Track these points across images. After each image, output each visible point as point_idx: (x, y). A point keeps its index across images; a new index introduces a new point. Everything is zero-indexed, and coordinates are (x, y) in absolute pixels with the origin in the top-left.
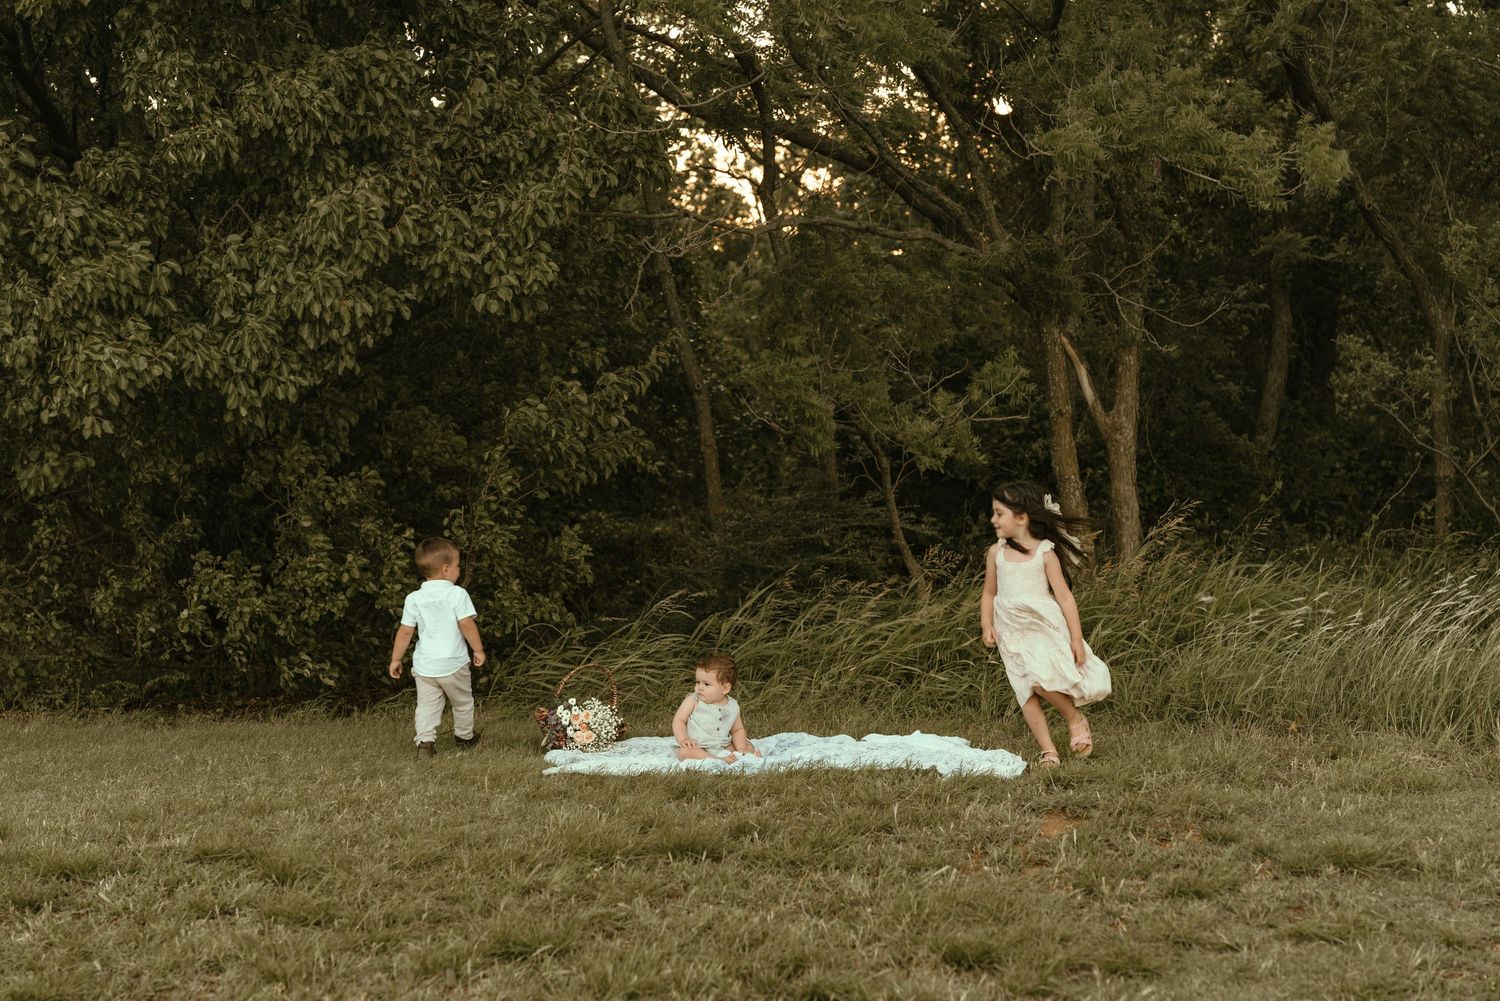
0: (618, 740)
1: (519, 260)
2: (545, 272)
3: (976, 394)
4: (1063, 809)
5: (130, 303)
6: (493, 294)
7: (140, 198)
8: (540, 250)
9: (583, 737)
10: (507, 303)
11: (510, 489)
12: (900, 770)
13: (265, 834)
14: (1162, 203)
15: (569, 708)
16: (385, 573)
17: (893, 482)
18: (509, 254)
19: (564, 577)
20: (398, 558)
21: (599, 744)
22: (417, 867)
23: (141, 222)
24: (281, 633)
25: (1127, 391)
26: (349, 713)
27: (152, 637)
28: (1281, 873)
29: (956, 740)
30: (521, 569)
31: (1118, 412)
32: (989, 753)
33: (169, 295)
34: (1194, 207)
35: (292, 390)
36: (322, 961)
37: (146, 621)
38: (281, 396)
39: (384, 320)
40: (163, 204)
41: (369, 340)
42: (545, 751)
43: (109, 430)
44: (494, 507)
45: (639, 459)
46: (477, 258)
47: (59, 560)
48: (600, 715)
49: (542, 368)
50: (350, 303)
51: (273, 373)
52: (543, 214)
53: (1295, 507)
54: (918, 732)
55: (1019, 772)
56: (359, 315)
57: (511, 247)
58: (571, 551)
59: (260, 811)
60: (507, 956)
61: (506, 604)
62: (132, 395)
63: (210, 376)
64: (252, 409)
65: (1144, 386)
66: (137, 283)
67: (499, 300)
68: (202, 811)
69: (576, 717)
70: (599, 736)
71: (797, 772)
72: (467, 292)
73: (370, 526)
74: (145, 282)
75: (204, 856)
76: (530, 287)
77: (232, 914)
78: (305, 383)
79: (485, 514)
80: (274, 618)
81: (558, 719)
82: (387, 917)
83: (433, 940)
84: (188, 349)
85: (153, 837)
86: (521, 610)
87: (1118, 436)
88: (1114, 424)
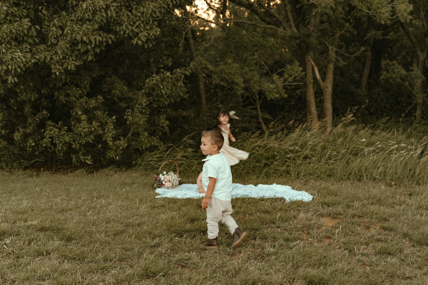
0: (179, 185)
1: (148, 27)
2: (156, 32)
3: (286, 76)
4: (330, 215)
5: (23, 39)
6: (139, 39)
7: (25, 4)
8: (154, 24)
9: (168, 184)
10: (144, 42)
11: (146, 104)
12: (272, 199)
13: (63, 220)
14: (343, 18)
15: (164, 175)
16: (106, 129)
17: (259, 103)
18: (144, 26)
19: (160, 131)
20: (110, 125)
21: (173, 187)
22: (115, 235)
23: (25, 12)
24: (74, 147)
25: (329, 76)
26: (93, 172)
27: (33, 147)
28: (415, 245)
29: (287, 187)
30: (147, 128)
31: (327, 82)
32: (300, 192)
33: (36, 37)
34: (353, 20)
35: (73, 66)
36: (80, 277)
37: (31, 142)
38: (69, 68)
39: (103, 44)
40: (32, 6)
41: (98, 50)
42: (155, 189)
43: (17, 81)
44: (140, 109)
45: (181, 94)
46: (134, 27)
47: (4, 122)
48: (173, 177)
49: (152, 65)
51: (67, 60)
52: (155, 12)
53: (372, 111)
54: (275, 184)
55: (311, 199)
56: (97, 41)
57: (144, 23)
58: (162, 123)
59: (63, 211)
60: (148, 277)
61: (143, 139)
62: (24, 69)
63: (47, 62)
64: (60, 73)
65: (335, 74)
66: (26, 32)
67: (141, 40)
68: (43, 211)
69: (166, 178)
70: (173, 184)
71: (239, 199)
72: (130, 38)
73: (99, 113)
74: (28, 32)
75: (43, 229)
76: (151, 36)
77: (50, 254)
78: (77, 64)
79: (138, 111)
80: (72, 142)
81: (160, 179)
82: (104, 258)
83: (120, 268)
84: (39, 52)
85: (26, 221)
86: (148, 142)
87: (327, 89)
88: (325, 86)
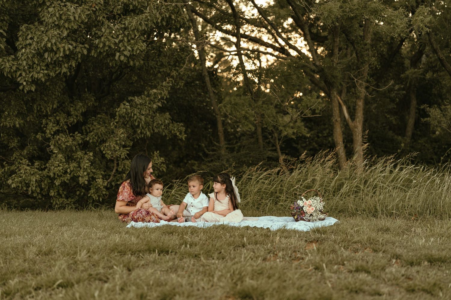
1: (132, 42)
2: (141, 46)
6: (122, 53)
8: (141, 39)
10: (128, 57)
17: (279, 143)
18: (129, 40)
25: (359, 114)
31: (356, 121)
45: (178, 134)
46: (117, 41)
50: (63, 45)
52: (141, 26)
56: (66, 49)
67: (124, 56)
76: (136, 51)
87: (356, 130)
88: (355, 125)
